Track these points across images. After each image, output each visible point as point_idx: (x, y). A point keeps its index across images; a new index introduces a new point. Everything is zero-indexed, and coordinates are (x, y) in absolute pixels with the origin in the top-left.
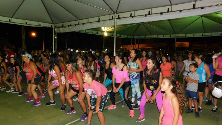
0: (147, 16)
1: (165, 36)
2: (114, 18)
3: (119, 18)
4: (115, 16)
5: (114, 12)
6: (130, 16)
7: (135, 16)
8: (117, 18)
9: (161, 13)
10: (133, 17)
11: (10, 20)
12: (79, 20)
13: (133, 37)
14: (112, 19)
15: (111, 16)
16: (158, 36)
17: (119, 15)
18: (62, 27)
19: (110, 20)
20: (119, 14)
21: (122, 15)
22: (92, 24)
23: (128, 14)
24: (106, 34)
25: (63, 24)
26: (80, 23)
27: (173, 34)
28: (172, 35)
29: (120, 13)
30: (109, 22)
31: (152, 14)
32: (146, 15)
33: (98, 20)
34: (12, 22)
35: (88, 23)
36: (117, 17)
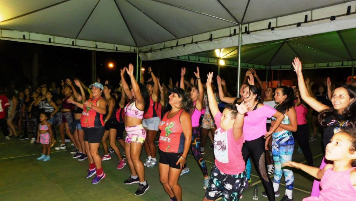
0: (302, 25)
1: (330, 64)
2: (237, 32)
3: (247, 32)
4: (241, 29)
5: (237, 21)
6: (267, 27)
7: (277, 27)
8: (243, 33)
9: (333, 18)
10: (273, 29)
11: (73, 42)
12: (178, 38)
13: (268, 67)
14: (235, 34)
15: (232, 29)
16: (317, 64)
17: (246, 28)
18: (151, 51)
19: (231, 36)
20: (247, 25)
21: (252, 26)
22: (200, 45)
23: (265, 24)
24: (222, 63)
25: (151, 46)
26: (179, 44)
27: (348, 60)
28: (345, 63)
29: (249, 23)
30: (228, 39)
31: (312, 21)
32: (299, 25)
33: (209, 38)
34: (76, 46)
35: (192, 43)
36: (244, 30)
